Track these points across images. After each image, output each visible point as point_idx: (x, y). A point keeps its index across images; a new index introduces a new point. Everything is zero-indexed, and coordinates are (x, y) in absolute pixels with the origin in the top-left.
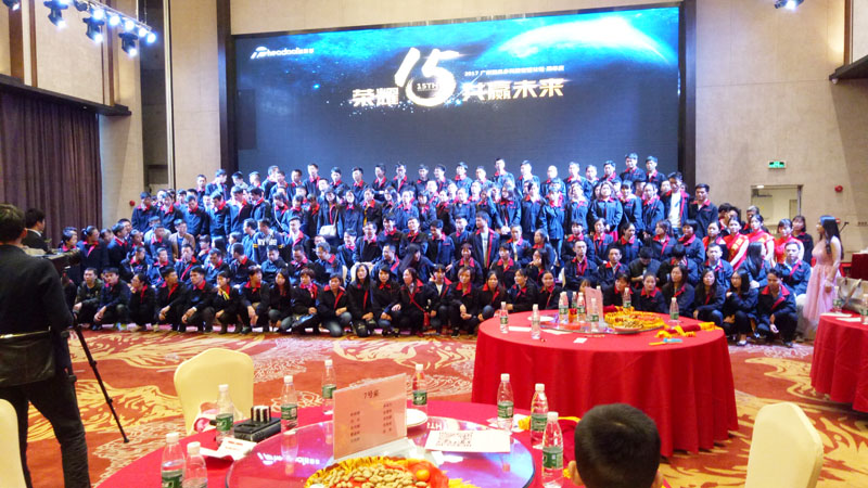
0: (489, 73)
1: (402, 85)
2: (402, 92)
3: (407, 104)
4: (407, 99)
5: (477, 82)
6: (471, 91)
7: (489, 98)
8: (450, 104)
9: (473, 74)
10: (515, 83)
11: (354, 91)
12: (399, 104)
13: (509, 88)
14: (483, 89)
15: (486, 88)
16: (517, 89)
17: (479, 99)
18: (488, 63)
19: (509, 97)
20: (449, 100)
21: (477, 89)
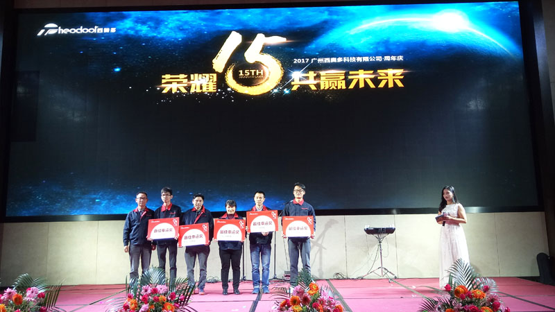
0: (320, 60)
2: (221, 78)
3: (227, 92)
4: (227, 86)
5: (307, 71)
6: (300, 80)
7: (322, 88)
8: (277, 94)
9: (303, 62)
10: (351, 73)
11: (163, 76)
12: (217, 92)
13: (343, 77)
14: (315, 78)
15: (318, 77)
16: (353, 79)
17: (310, 88)
18: (320, 50)
19: (344, 87)
20: (275, 88)
21: (307, 78)
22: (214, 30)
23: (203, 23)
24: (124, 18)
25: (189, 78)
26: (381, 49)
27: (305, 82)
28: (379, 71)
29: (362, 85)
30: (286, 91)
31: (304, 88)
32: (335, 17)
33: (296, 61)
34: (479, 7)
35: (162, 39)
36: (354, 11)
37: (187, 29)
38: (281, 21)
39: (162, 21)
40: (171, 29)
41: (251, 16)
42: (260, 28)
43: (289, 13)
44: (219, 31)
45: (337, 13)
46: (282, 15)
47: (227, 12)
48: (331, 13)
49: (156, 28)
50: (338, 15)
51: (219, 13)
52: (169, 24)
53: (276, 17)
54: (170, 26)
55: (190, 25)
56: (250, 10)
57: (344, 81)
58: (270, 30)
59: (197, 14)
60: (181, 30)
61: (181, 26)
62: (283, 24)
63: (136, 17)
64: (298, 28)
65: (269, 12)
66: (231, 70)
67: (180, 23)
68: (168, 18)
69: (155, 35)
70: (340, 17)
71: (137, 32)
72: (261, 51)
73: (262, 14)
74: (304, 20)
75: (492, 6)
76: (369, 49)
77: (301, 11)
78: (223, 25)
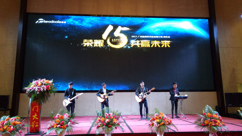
0: (141, 37)
1: (105, 39)
2: (105, 42)
3: (107, 47)
4: (107, 45)
5: (136, 40)
6: (134, 43)
7: (142, 46)
8: (125, 48)
9: (135, 37)
10: (152, 41)
11: (84, 40)
12: (104, 46)
13: (149, 43)
14: (139, 43)
15: (140, 42)
16: (152, 44)
17: (137, 46)
18: (141, 33)
19: (149, 47)
20: (125, 46)
21: (136, 43)
22: (103, 24)
23: (99, 21)
24: (69, 18)
25: (93, 41)
26: (162, 33)
27: (135, 44)
28: (162, 41)
29: (156, 46)
30: (129, 47)
31: (135, 46)
32: (146, 22)
33: (132, 37)
34: (196, 21)
35: (83, 26)
36: (153, 20)
37: (93, 23)
38: (127, 22)
39: (84, 20)
40: (87, 23)
41: (116, 20)
42: (120, 24)
43: (130, 19)
44: (105, 25)
45: (147, 20)
46: (128, 20)
47: (107, 18)
48: (145, 20)
49: (81, 22)
50: (147, 21)
51: (104, 18)
52: (86, 21)
53: (125, 20)
54: (87, 22)
55: (94, 22)
56: (116, 18)
57: (149, 44)
58: (123, 25)
59: (97, 18)
60: (91, 23)
61: (91, 22)
62: (128, 23)
63: (74, 18)
64: (133, 25)
65: (123, 19)
66: (109, 39)
67: (90, 21)
68: (86, 19)
69: (81, 25)
70: (148, 22)
71: (74, 23)
72: (120, 33)
73: (120, 19)
74: (135, 22)
75: (200, 20)
76: (158, 33)
77: (134, 19)
78: (106, 22)
